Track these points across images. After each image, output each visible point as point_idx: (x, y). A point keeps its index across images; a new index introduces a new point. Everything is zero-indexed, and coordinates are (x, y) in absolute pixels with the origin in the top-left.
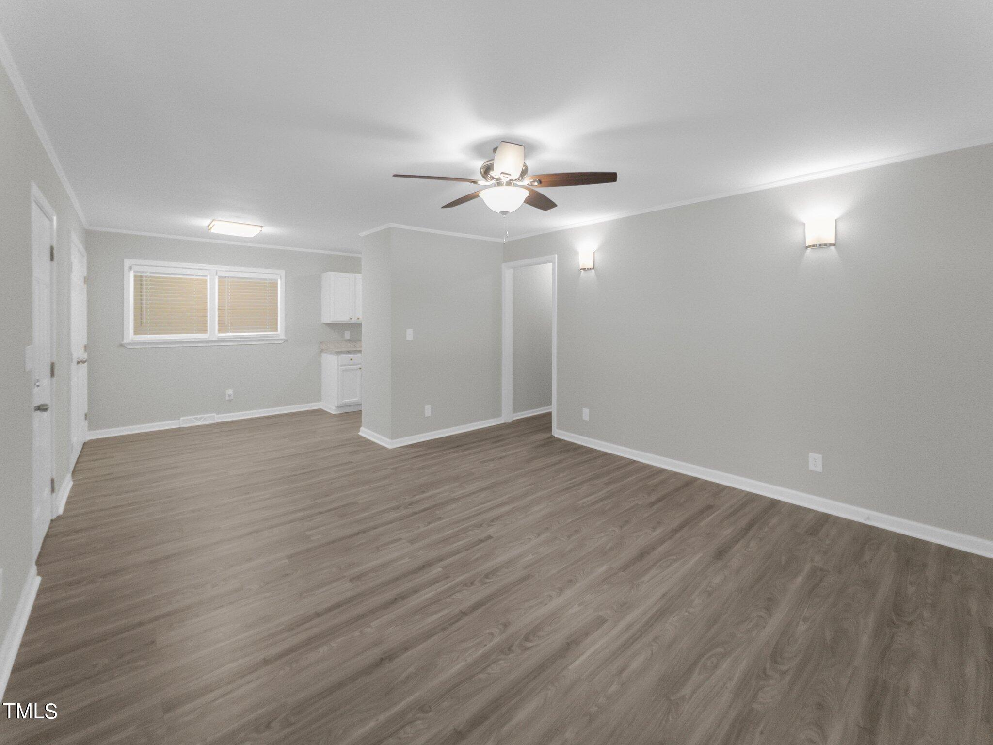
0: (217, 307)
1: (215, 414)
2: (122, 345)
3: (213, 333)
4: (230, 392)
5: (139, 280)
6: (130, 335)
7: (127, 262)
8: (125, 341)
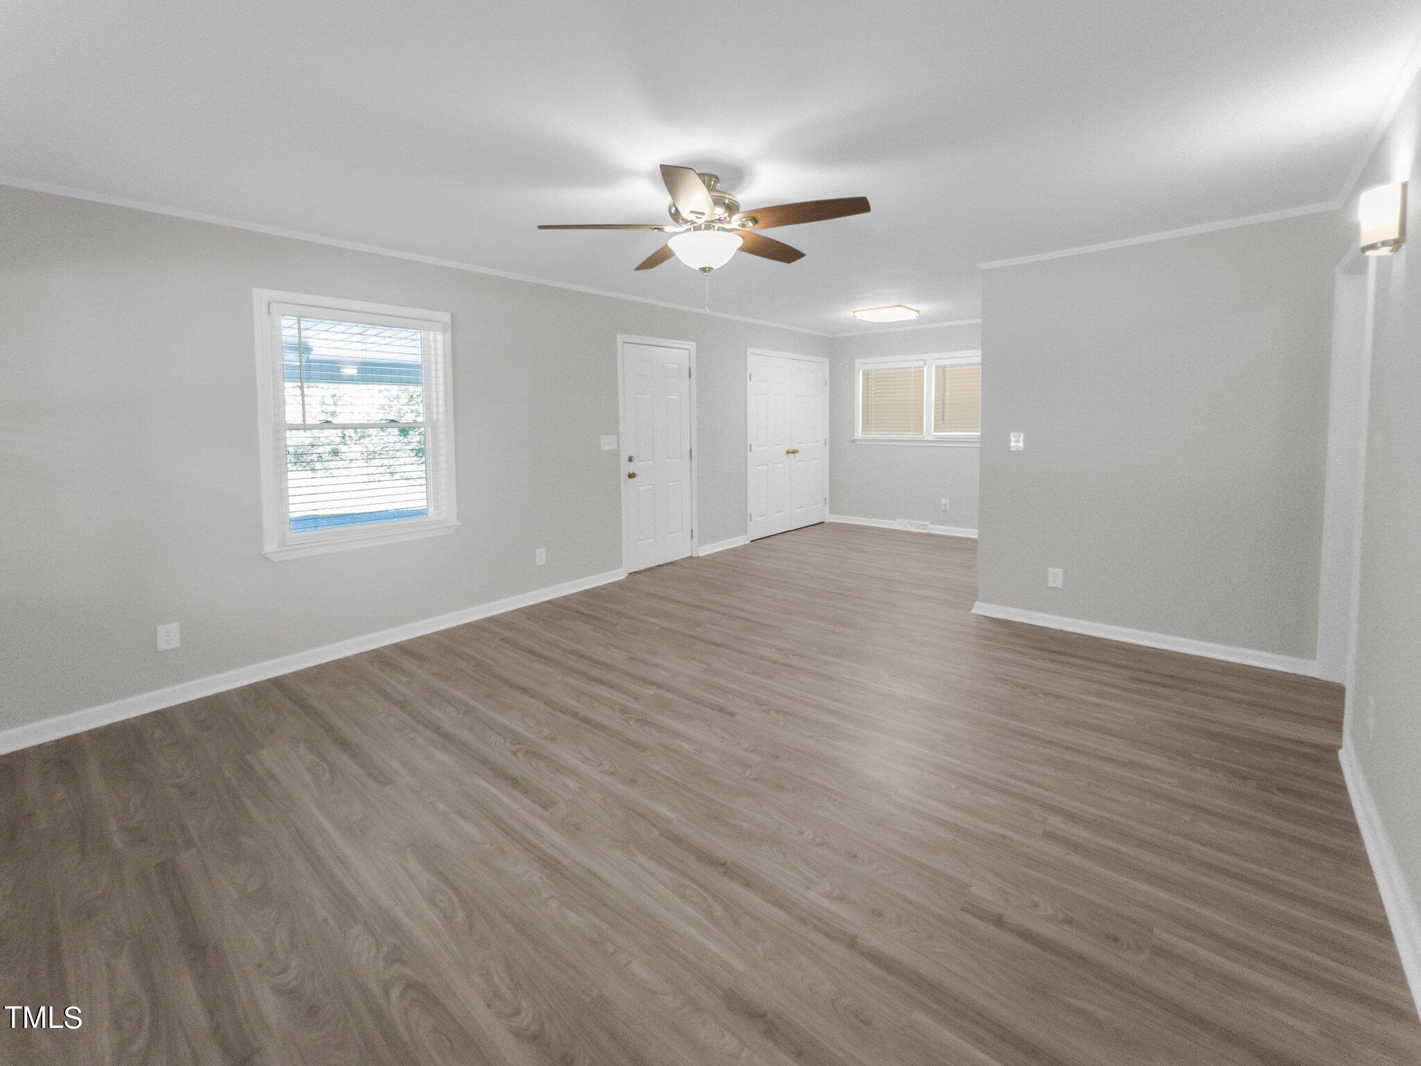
0: (933, 403)
1: (928, 523)
2: (854, 441)
3: (929, 431)
4: (944, 501)
5: (867, 375)
6: (859, 433)
7: (858, 362)
8: (856, 438)
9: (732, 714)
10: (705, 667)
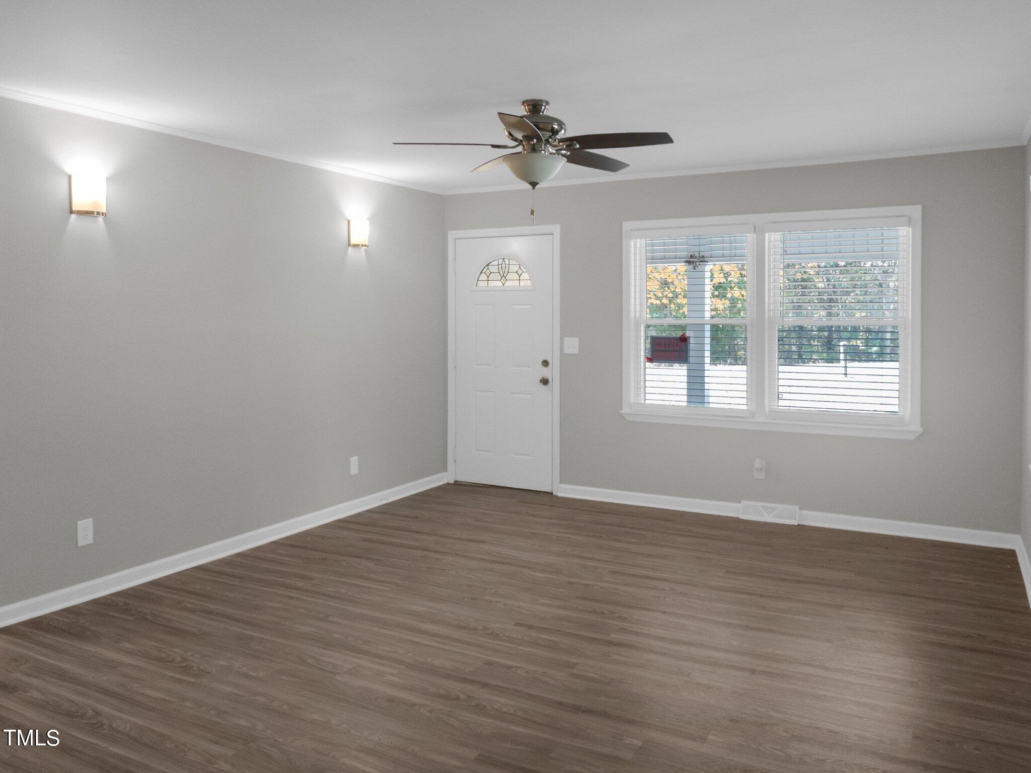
9: (518, 624)
10: (575, 671)
